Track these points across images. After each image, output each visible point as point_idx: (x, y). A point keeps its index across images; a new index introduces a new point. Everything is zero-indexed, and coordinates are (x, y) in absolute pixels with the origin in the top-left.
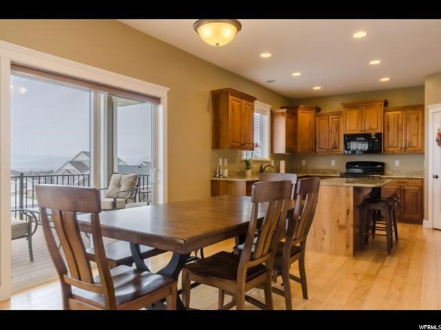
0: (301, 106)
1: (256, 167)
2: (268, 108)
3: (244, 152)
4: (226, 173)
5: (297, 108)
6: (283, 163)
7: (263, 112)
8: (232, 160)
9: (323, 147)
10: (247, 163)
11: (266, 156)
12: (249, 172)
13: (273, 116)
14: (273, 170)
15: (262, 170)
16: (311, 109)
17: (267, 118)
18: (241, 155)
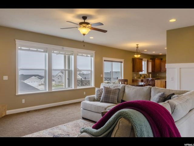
0: (156, 58)
1: (143, 76)
2: (146, 60)
3: (140, 72)
4: (136, 78)
5: (155, 59)
6: (150, 75)
7: (145, 61)
8: (137, 75)
9: (163, 70)
10: (141, 75)
11: (146, 73)
12: (141, 77)
13: (148, 62)
14: (148, 77)
15: (145, 77)
16: (159, 59)
17: (146, 62)
18: (139, 73)
